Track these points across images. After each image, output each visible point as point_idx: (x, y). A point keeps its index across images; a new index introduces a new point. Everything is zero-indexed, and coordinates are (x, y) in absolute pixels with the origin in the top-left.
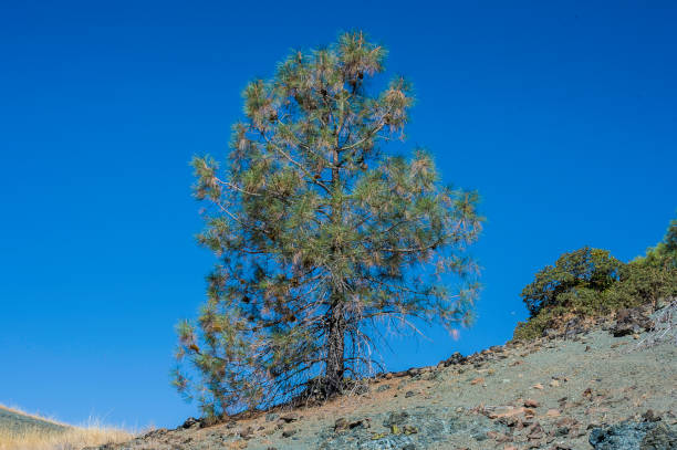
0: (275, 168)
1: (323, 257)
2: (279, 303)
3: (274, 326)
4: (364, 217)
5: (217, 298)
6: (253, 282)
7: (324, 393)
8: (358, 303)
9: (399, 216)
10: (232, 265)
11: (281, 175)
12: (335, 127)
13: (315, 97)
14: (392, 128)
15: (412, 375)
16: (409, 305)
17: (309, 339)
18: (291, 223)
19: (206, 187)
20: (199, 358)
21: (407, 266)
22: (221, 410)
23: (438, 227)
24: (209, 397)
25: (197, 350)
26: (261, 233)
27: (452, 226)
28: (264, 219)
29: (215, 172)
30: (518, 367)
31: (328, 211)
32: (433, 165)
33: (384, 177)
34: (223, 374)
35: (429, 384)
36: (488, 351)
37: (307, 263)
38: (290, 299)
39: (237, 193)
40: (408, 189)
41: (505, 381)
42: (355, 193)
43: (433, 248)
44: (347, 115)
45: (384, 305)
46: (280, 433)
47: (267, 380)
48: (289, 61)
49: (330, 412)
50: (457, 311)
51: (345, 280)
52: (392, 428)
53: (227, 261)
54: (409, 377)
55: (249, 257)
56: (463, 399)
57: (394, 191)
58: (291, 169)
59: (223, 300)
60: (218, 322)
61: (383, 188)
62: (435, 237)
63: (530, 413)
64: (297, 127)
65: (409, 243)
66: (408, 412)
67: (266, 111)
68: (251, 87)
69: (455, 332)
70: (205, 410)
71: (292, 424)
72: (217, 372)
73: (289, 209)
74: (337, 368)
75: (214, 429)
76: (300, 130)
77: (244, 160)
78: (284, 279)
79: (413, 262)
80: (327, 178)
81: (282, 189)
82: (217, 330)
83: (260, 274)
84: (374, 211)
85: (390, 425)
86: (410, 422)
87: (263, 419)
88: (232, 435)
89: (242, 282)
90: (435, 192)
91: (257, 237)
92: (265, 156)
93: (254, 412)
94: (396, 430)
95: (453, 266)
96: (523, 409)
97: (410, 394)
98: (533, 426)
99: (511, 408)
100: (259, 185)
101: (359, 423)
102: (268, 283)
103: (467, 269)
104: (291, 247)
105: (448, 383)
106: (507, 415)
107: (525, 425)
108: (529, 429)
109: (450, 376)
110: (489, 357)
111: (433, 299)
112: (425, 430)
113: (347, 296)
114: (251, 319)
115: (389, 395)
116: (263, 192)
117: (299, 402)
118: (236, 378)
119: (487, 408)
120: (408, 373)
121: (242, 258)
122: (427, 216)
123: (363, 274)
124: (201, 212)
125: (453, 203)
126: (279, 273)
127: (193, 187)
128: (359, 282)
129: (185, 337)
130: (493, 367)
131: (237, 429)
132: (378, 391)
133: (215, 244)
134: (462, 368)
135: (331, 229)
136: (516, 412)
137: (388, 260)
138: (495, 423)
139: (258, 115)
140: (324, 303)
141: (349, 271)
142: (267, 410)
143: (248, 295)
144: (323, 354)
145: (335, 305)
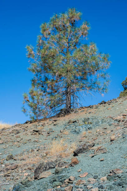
0: (50, 48)
1: (64, 74)
2: (52, 87)
3: (51, 94)
4: (76, 62)
5: (34, 86)
6: (45, 82)
7: (65, 113)
8: (75, 87)
9: (86, 62)
10: (39, 77)
11: (52, 50)
12: (67, 36)
13: (61, 27)
14: (84, 36)
15: (91, 107)
16: (90, 87)
17: (61, 97)
18: (55, 64)
19: (30, 54)
20: (30, 103)
21: (89, 76)
22: (36, 118)
23: (97, 65)
24: (33, 114)
25: (29, 101)
26: (46, 67)
27: (101, 64)
28: (47, 63)
29: (33, 50)
30: (121, 105)
31: (66, 60)
32: (96, 47)
33: (82, 51)
34: (36, 108)
35: (96, 110)
36: (112, 100)
37: (60, 75)
38: (55, 86)
39: (39, 56)
40: (88, 54)
41: (117, 108)
42: (73, 55)
43: (96, 71)
44: (70, 32)
45: (82, 87)
46: (53, 124)
47: (49, 109)
48: (54, 17)
49: (67, 118)
50: (103, 88)
51: (71, 81)
52: (85, 123)
53: (37, 75)
54: (89, 108)
55: (43, 74)
56: (105, 114)
57: (85, 54)
58: (55, 49)
59: (36, 87)
60: (35, 93)
61: (81, 53)
62: (96, 67)
63: (124, 117)
64: (56, 36)
65: (89, 69)
66: (90, 118)
67: (47, 32)
68: (43, 25)
69: (103, 95)
70: (31, 118)
71: (56, 122)
72: (35, 107)
73: (54, 60)
74: (69, 106)
75: (34, 124)
76: (57, 37)
77: (41, 46)
78: (53, 80)
79: (90, 75)
80: (65, 51)
81: (52, 54)
82: (34, 95)
83: (46, 79)
84: (79, 60)
85: (84, 122)
86: (90, 121)
87: (48, 121)
88: (39, 125)
89: (41, 81)
90: (96, 54)
91: (45, 69)
92: (47, 45)
93: (45, 119)
94: (86, 123)
95: (102, 76)
96: (122, 116)
97: (90, 113)
98: (125, 121)
99: (119, 116)
100: (45, 53)
101: (75, 121)
102: (49, 82)
103: (106, 76)
104: (55, 71)
105: (101, 109)
106: (118, 118)
107: (123, 121)
108: (124, 122)
109: (101, 107)
110: (113, 102)
111: (96, 85)
112: (94, 123)
113: (71, 85)
114: (44, 92)
115: (84, 113)
116: (47, 55)
117: (58, 116)
118: (40, 109)
119: (112, 116)
120: (89, 107)
121: (41, 75)
122: (94, 62)
123: (76, 78)
124: (29, 61)
125: (102, 57)
126: (52, 79)
127: (27, 54)
128: (75, 81)
129: (25, 98)
130: (113, 105)
131: (41, 124)
132: (81, 112)
133: (34, 71)
134: (105, 105)
135: (67, 66)
136: (120, 117)
137: (83, 74)
138: (114, 120)
139: (45, 33)
140: (65, 87)
141: (72, 78)
142: (49, 118)
143: (43, 85)
144: (65, 102)
145: (68, 87)
